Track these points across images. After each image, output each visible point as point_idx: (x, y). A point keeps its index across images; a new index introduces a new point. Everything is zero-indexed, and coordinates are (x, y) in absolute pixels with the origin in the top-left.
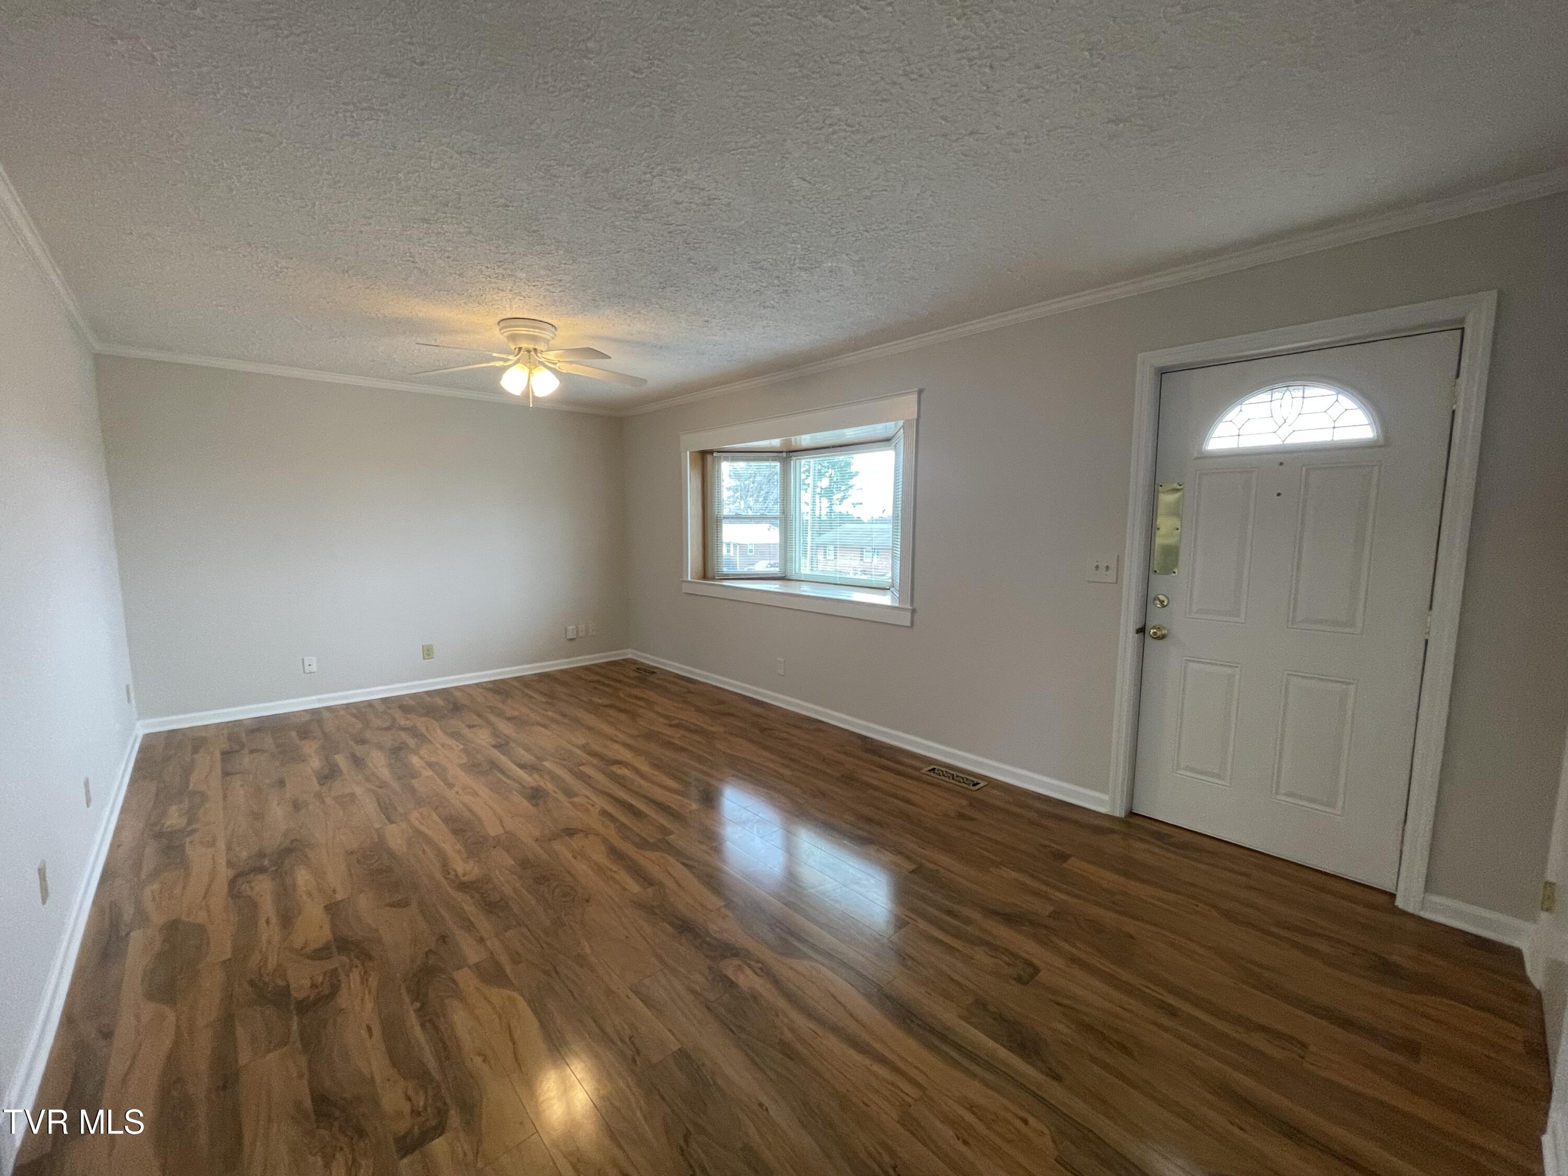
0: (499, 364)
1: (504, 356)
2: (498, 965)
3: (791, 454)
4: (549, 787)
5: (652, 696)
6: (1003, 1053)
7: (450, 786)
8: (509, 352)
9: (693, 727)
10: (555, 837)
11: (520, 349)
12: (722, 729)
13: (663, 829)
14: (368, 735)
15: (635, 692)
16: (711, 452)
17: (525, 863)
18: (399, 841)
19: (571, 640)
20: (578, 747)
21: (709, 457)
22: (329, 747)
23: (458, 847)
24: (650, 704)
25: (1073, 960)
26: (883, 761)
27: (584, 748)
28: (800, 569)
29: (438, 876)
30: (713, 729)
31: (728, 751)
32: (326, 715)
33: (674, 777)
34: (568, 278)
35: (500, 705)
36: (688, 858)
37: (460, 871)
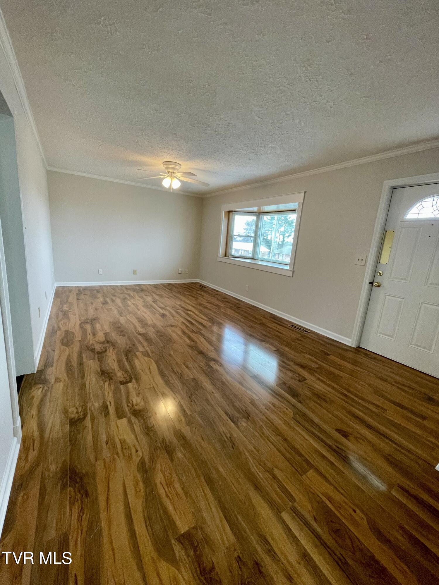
0: (162, 177)
1: (164, 174)
2: (147, 352)
3: (260, 214)
4: (168, 314)
5: (203, 293)
6: (287, 395)
7: (139, 310)
8: (165, 173)
9: (215, 304)
10: (167, 326)
11: (169, 172)
12: (224, 306)
13: (200, 329)
14: (116, 294)
15: (199, 292)
16: (232, 211)
17: (158, 331)
18: (123, 321)
19: (180, 273)
20: (178, 305)
21: (231, 213)
22: (105, 296)
23: (140, 325)
24: (202, 296)
25: (319, 379)
26: (276, 321)
27: (180, 306)
28: (259, 256)
29: (133, 331)
30: (221, 305)
31: (225, 312)
32: (104, 288)
33: (206, 317)
34: (184, 149)
35: (156, 291)
36: (205, 337)
37: (139, 331)
